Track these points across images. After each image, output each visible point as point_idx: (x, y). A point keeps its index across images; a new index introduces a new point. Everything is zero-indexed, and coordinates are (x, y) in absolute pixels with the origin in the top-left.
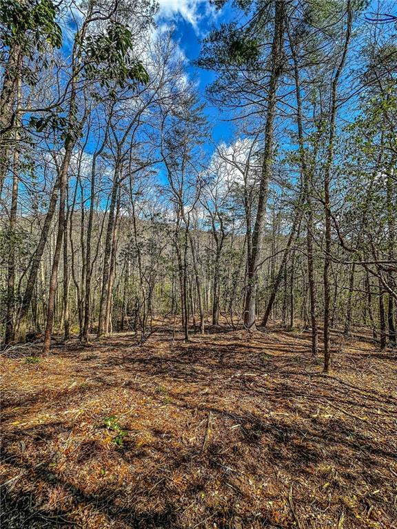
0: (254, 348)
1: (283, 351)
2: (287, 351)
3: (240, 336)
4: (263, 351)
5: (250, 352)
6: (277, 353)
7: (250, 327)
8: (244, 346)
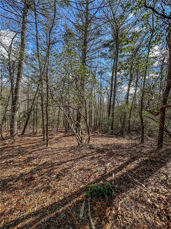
0: (16, 146)
1: (31, 143)
2: (33, 143)
3: (7, 142)
4: (21, 146)
5: (13, 149)
6: (28, 145)
7: (14, 137)
8: (10, 147)
